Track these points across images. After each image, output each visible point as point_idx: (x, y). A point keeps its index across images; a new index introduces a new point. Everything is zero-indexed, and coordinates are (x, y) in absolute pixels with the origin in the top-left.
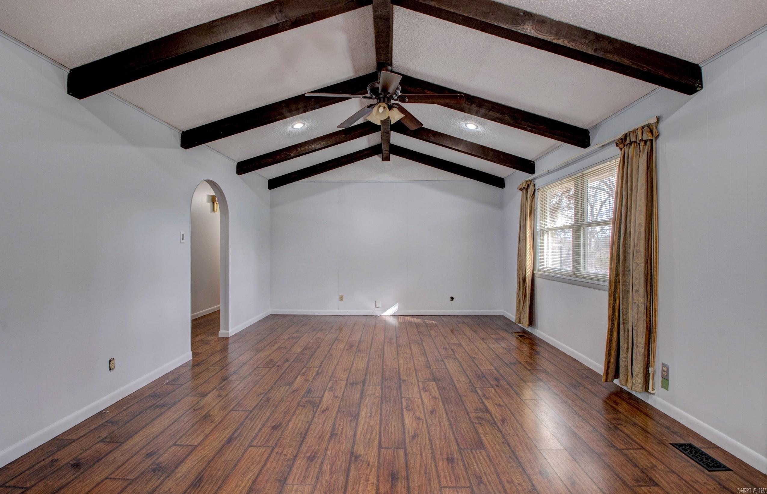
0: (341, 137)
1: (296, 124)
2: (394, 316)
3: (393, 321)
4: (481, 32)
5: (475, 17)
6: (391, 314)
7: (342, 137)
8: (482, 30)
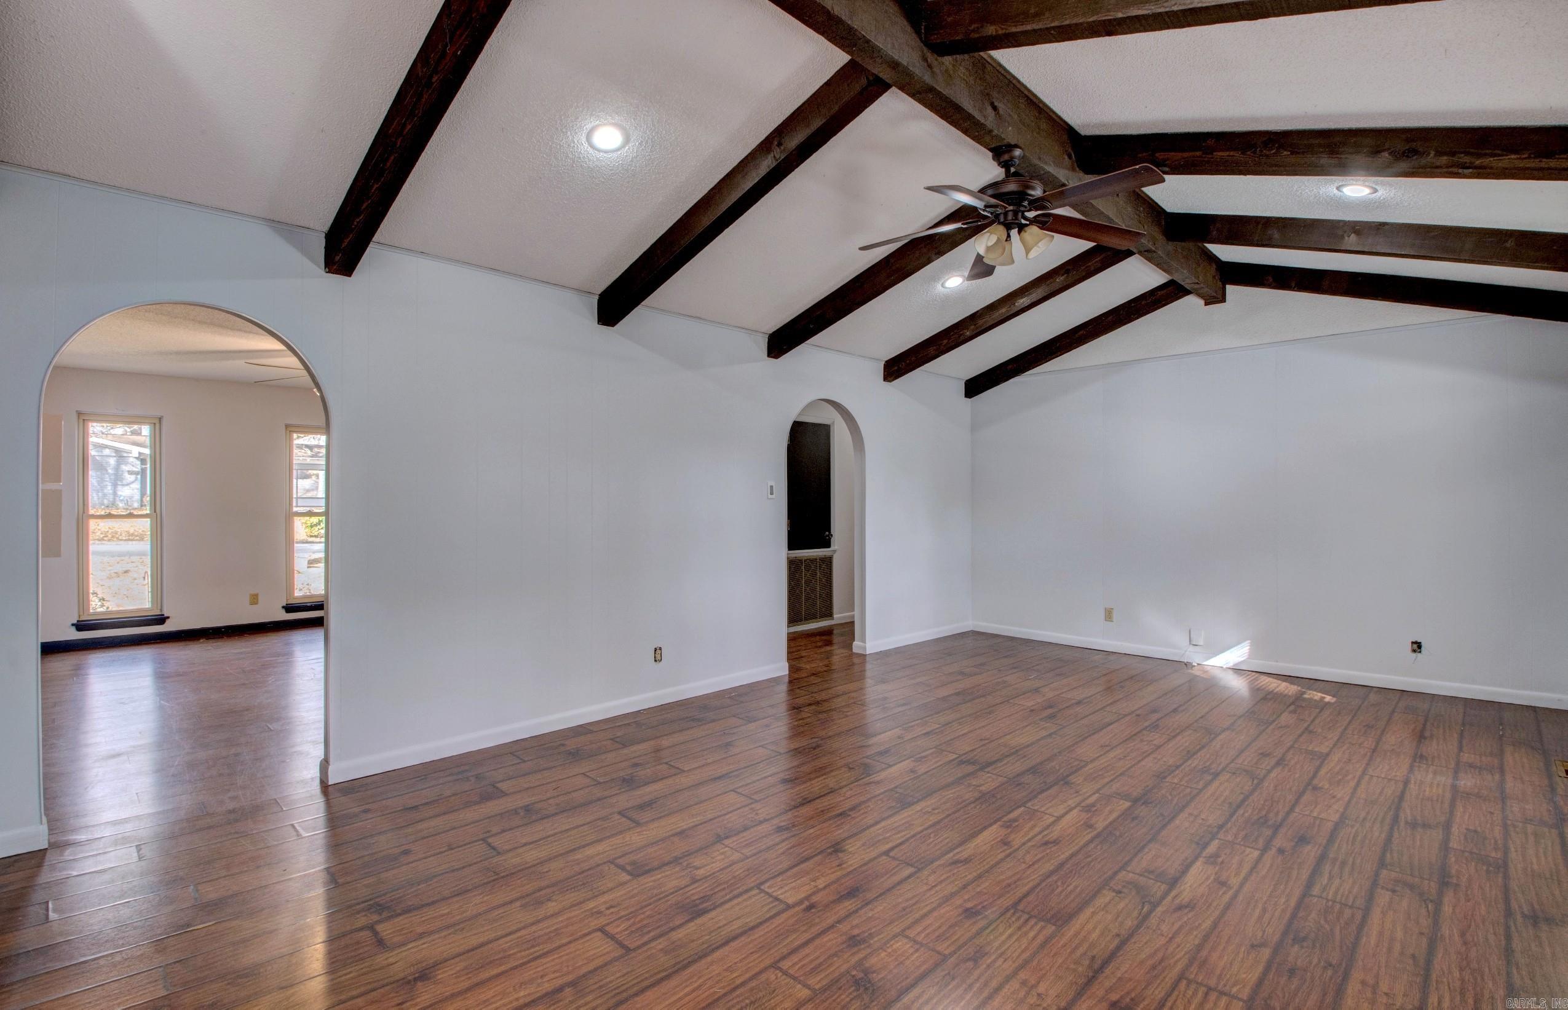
0: (1058, 280)
1: (947, 280)
2: (1237, 670)
3: (1238, 685)
4: (1111, 37)
5: (1075, 21)
6: (1231, 665)
7: (1060, 280)
8: (1110, 33)
